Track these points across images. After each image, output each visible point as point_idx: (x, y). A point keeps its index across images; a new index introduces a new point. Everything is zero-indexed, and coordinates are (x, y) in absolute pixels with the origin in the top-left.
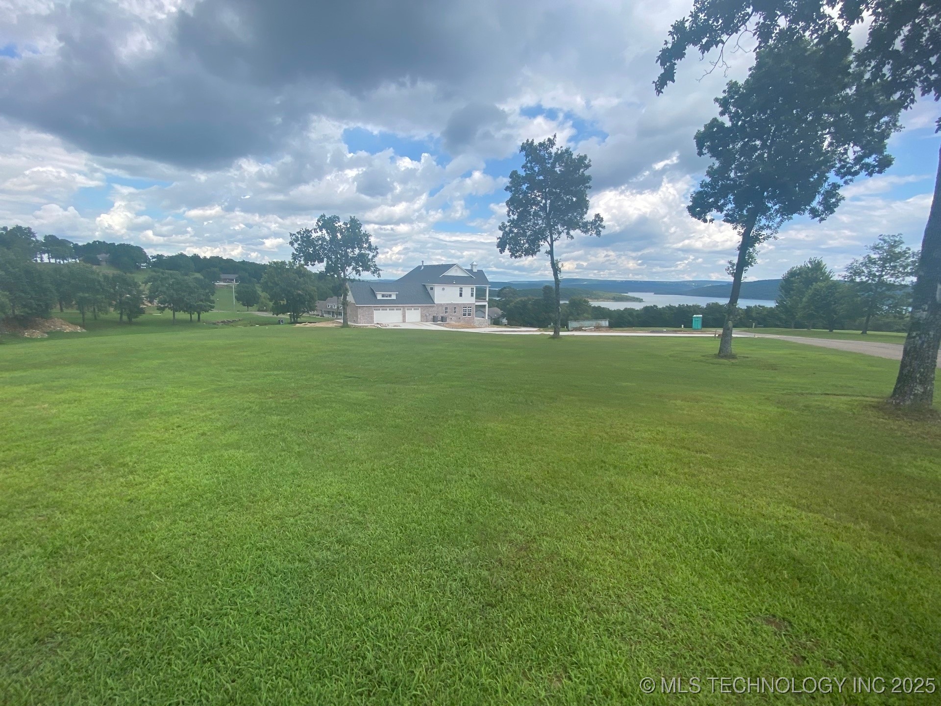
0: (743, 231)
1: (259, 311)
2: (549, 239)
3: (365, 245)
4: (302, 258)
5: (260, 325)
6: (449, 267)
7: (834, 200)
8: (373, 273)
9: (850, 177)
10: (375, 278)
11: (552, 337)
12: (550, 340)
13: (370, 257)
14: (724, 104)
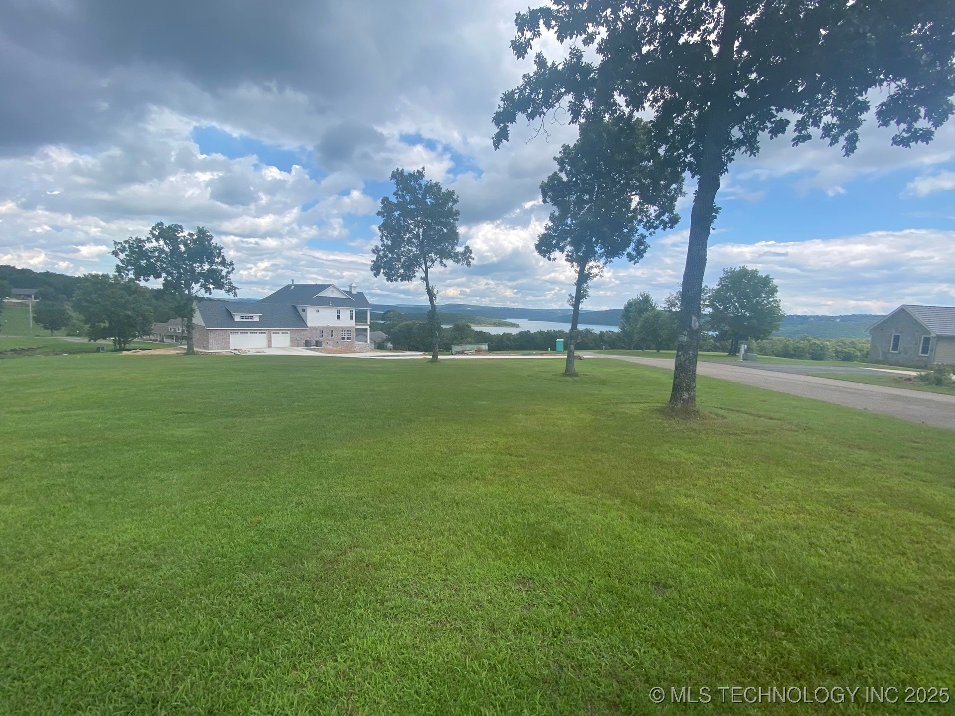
0: (578, 269)
1: (69, 335)
2: (423, 267)
3: (217, 260)
4: (131, 272)
5: (70, 353)
6: (324, 287)
7: (642, 247)
8: (228, 291)
9: (653, 230)
10: (231, 296)
11: (432, 361)
12: (430, 364)
13: (224, 273)
14: (561, 162)
